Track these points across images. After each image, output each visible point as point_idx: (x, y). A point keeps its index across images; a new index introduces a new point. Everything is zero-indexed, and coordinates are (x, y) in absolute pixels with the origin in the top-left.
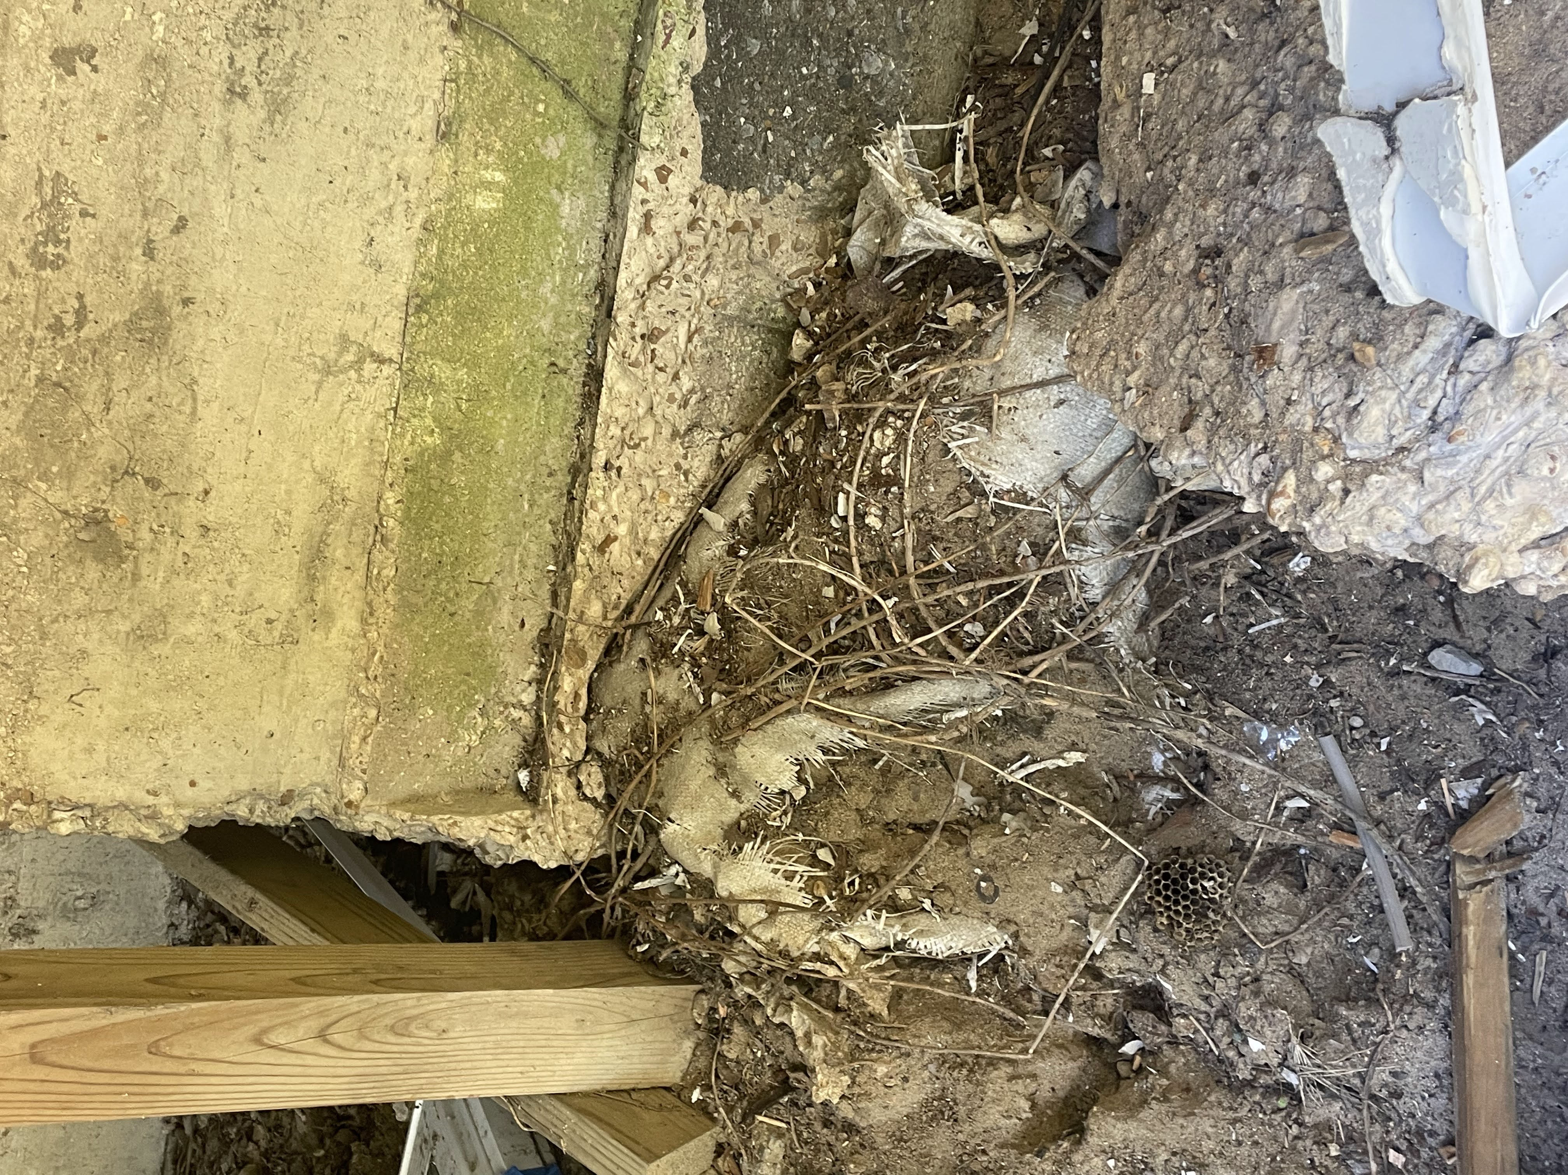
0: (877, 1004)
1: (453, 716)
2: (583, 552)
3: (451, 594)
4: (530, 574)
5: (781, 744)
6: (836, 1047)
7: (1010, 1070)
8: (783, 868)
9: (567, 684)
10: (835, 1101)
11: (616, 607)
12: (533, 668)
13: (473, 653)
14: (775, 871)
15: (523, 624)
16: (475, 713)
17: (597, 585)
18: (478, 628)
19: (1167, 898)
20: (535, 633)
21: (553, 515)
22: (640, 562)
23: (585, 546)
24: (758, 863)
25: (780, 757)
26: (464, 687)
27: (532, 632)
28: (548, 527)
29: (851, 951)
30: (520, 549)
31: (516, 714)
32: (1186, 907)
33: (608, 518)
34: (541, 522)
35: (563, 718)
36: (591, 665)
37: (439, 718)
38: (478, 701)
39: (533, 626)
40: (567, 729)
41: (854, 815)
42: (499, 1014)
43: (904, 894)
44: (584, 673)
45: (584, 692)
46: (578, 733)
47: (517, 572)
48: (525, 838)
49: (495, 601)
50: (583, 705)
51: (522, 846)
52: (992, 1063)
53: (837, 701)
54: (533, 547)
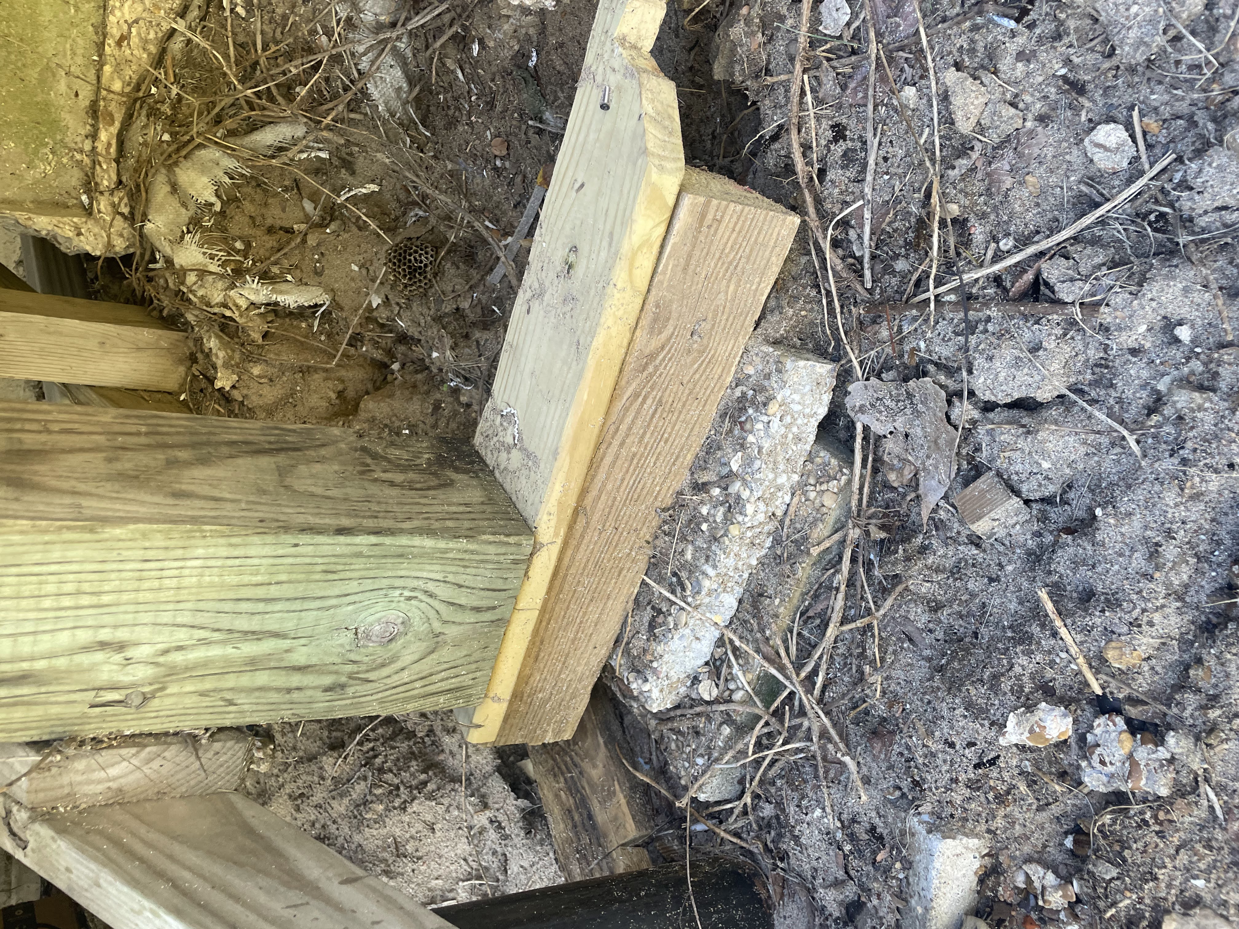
0: (256, 336)
1: (30, 150)
2: (109, 45)
3: (19, 64)
4: (79, 60)
5: (204, 170)
6: (231, 358)
7: (324, 375)
8: (209, 252)
9: (103, 136)
10: (227, 389)
11: (129, 85)
12: (88, 127)
13: (41, 109)
14: (204, 253)
15: (77, 95)
16: (47, 150)
17: (118, 69)
18: (42, 91)
19: (394, 264)
20: (87, 103)
21: (93, 21)
22: (145, 56)
23: (110, 41)
24: (194, 247)
25: (205, 180)
26: (36, 132)
27: (84, 101)
28: (91, 29)
29: (243, 304)
30: (70, 41)
31: (78, 157)
32: (404, 270)
33: (122, 22)
34: (85, 24)
35: (101, 159)
36: (117, 124)
37: (19, 150)
38: (48, 143)
39: (85, 97)
40: (105, 167)
41: (247, 219)
42: (41, 330)
43: (275, 270)
44: (114, 129)
45: (114, 142)
46: (111, 170)
47: (69, 57)
48: (79, 234)
49: (54, 76)
50: (113, 150)
51: (76, 238)
52: (316, 370)
53: (229, 139)
54: (80, 41)
